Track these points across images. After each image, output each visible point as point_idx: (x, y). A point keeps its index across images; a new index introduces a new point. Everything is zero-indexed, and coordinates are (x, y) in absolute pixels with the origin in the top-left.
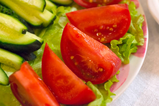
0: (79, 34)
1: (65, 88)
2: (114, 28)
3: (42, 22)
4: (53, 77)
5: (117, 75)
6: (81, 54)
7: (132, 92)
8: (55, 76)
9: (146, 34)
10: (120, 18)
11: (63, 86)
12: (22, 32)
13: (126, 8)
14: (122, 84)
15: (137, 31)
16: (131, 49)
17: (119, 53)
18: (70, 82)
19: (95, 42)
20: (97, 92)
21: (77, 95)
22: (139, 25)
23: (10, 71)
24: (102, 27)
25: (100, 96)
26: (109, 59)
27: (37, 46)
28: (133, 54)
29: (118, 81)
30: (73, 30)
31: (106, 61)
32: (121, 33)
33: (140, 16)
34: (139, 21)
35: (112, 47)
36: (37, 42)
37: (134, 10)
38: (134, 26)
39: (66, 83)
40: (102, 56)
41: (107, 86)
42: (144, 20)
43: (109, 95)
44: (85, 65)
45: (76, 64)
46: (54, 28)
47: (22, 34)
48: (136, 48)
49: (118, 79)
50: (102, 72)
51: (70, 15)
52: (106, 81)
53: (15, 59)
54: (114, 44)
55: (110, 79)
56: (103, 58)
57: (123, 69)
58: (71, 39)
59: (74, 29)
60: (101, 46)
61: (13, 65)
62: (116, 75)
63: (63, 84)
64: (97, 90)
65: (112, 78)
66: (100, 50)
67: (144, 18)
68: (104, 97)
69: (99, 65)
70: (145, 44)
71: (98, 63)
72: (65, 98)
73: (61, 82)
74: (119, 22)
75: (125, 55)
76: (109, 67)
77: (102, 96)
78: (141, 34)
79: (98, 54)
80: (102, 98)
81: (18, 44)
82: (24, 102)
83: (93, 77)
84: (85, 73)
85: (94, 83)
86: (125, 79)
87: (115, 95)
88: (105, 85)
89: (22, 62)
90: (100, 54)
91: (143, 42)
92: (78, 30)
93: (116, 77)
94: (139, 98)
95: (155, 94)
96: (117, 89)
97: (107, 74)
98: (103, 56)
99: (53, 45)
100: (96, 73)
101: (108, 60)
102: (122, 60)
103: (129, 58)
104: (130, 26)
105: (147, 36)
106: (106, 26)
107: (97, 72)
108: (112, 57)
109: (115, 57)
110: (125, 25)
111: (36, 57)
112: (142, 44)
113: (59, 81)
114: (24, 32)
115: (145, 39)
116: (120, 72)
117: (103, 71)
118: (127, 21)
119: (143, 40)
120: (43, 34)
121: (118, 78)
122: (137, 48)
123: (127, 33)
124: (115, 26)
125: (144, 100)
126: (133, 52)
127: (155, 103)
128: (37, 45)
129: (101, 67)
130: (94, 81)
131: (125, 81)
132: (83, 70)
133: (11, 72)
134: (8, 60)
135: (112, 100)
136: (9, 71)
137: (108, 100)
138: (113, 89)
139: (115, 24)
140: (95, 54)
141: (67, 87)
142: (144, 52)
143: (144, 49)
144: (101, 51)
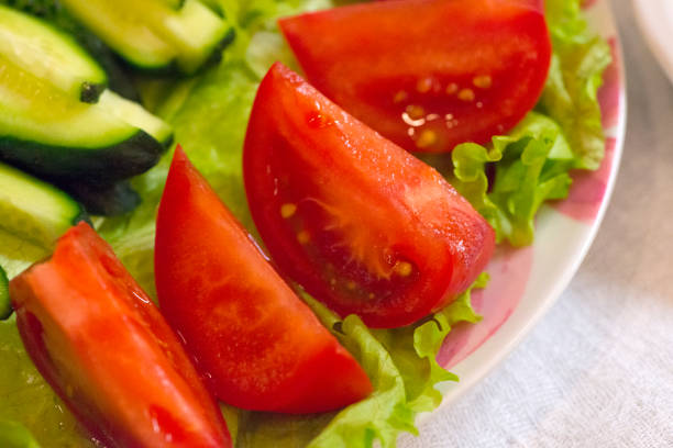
0: (318, 113)
1: (244, 339)
2: (478, 92)
3: (173, 53)
4: (197, 293)
5: (477, 291)
6: (323, 199)
7: (540, 368)
8: (209, 285)
9: (616, 123)
10: (506, 50)
11: (235, 333)
12: (79, 96)
13: (531, 8)
14: (492, 332)
15: (576, 105)
16: (543, 185)
17: (486, 201)
18: (266, 314)
19: (385, 151)
20: (380, 362)
21: (289, 375)
22: (585, 81)
23: (23, 257)
24: (426, 85)
25: (394, 378)
26: (439, 223)
27: (144, 156)
28: (552, 203)
29: (478, 319)
30: (296, 96)
31: (423, 233)
32: (508, 112)
33: (593, 42)
34: (587, 63)
35: (456, 172)
36: (141, 140)
37: (569, 14)
38: (567, 86)
39: (246, 319)
40: (411, 212)
41: (427, 338)
42: (608, 60)
43: (432, 377)
44: (340, 245)
45: (303, 238)
46: (227, 79)
47: (82, 104)
48: (565, 178)
49: (477, 311)
50: (407, 277)
51: (293, 28)
52: (423, 315)
53: (44, 206)
54: (467, 159)
55: (441, 310)
56: (416, 219)
57: (505, 269)
58: (284, 131)
59: (300, 90)
60: (408, 170)
61: (37, 230)
62: (473, 291)
63: (239, 322)
64: (383, 354)
65: (449, 304)
66: (406, 186)
67: (612, 53)
68: (406, 384)
69: (395, 248)
70: (605, 164)
71: (392, 240)
72: (245, 382)
73: (230, 312)
74: (499, 65)
75: (516, 209)
76: (435, 261)
77: (399, 380)
78: (594, 122)
79: (395, 203)
80: (398, 392)
81: (63, 144)
82: (69, 391)
83: (372, 296)
84: (337, 279)
85: (372, 322)
86: (509, 313)
87: (454, 378)
88: (417, 337)
89: (74, 222)
90: (404, 204)
91: (600, 154)
92: (320, 95)
93: (468, 299)
94: (565, 394)
95: (633, 381)
96: (469, 354)
97: (426, 288)
98: (415, 210)
99: (213, 154)
100: (384, 280)
101: (436, 227)
102: (506, 227)
103: (531, 223)
104: (548, 83)
105: (619, 130)
106: (444, 78)
107: (387, 276)
108: (454, 218)
109: (468, 217)
110: (527, 80)
111: (138, 201)
112: (591, 161)
113: (219, 311)
114: (89, 95)
115: (609, 143)
116: (490, 277)
117: (412, 275)
118: (532, 60)
119: (598, 144)
120: (177, 103)
121: (477, 304)
122: (570, 181)
123: (530, 115)
124: (483, 81)
125: (589, 402)
126: (554, 196)
127: (630, 420)
128: (143, 150)
129: (404, 259)
130: (375, 313)
131: (505, 320)
132: (330, 266)
133: (25, 261)
134: (14, 211)
135: (438, 399)
136: (19, 259)
137: (423, 398)
138: (453, 353)
139: (486, 74)
140: (382, 201)
141: (253, 335)
142: (599, 199)
143: (601, 186)
144: (407, 188)
